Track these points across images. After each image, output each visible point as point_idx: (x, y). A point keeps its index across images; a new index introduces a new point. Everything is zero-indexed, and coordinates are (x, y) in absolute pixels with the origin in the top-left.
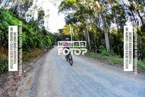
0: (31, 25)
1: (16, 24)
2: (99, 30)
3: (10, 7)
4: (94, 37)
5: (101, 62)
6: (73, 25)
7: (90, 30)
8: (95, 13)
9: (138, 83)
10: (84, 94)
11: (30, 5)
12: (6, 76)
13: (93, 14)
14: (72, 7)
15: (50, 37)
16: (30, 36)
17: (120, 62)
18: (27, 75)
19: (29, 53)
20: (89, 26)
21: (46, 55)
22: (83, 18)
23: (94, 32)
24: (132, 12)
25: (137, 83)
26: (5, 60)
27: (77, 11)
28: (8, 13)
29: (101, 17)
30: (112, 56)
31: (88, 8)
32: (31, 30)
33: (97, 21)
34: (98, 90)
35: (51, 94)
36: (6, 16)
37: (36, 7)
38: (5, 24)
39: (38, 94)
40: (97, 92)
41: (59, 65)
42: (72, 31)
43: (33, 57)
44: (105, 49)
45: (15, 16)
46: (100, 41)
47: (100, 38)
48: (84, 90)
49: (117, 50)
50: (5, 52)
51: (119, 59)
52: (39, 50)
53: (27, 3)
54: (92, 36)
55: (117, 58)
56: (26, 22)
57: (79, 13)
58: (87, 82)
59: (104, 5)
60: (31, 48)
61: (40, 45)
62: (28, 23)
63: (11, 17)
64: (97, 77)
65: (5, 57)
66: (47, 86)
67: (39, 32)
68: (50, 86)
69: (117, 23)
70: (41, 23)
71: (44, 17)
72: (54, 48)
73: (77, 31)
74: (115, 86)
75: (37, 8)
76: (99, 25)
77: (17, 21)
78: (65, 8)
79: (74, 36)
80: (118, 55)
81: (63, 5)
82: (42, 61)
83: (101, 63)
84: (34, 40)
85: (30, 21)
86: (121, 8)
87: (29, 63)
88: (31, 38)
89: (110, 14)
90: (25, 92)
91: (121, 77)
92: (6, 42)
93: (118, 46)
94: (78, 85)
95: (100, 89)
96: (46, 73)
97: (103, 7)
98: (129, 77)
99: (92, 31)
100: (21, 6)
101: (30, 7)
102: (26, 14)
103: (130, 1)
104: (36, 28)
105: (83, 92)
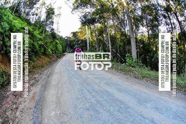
0: (37, 26)
1: (18, 25)
2: (123, 34)
3: (11, 4)
4: (117, 44)
5: (126, 74)
6: (90, 27)
7: (112, 34)
8: (119, 13)
10: (102, 114)
11: (36, 1)
12: (4, 92)
13: (117, 14)
14: (90, 4)
15: (61, 42)
16: (35, 41)
17: (150, 75)
19: (33, 62)
20: (111, 29)
22: (104, 18)
25: (172, 103)
26: (4, 72)
27: (96, 10)
28: (8, 12)
29: (127, 18)
30: (140, 67)
31: (111, 6)
32: (36, 33)
33: (122, 22)
34: (121, 108)
35: (60, 114)
36: (6, 15)
37: (44, 3)
38: (5, 26)
39: (43, 113)
40: (119, 111)
42: (89, 35)
43: (38, 67)
44: (131, 58)
45: (17, 15)
46: (124, 48)
47: (124, 44)
48: (102, 108)
49: (147, 61)
50: (3, 61)
51: (149, 72)
52: (47, 59)
54: (115, 41)
57: (98, 12)
58: (106, 98)
59: (132, 3)
60: (36, 56)
61: (48, 52)
62: (33, 24)
63: (11, 17)
64: (119, 92)
65: (3, 68)
66: (56, 103)
67: (46, 35)
68: (58, 103)
69: (148, 27)
70: (50, 24)
71: (53, 16)
73: (96, 35)
74: (143, 105)
75: (45, 5)
76: (124, 28)
77: (19, 21)
78: (82, 5)
79: (92, 41)
81: (79, 1)
83: (125, 76)
84: (40, 45)
85: (36, 22)
86: (153, 8)
87: (33, 75)
88: (37, 43)
89: (139, 14)
90: (28, 112)
91: (151, 94)
92: (4, 49)
93: (148, 55)
94: (95, 102)
95: (123, 108)
96: (55, 86)
97: (131, 5)
98: (161, 95)
99: (115, 36)
100: (25, 3)
101: (36, 4)
102: (31, 13)
103: (166, 1)
104: (42, 30)
105: (101, 111)
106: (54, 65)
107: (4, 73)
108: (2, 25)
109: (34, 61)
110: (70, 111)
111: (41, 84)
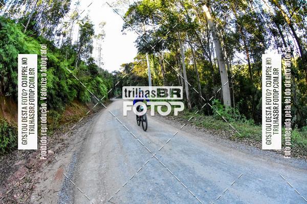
0: (64, 54)
1: (34, 50)
2: (208, 66)
3: (22, 14)
4: (199, 82)
5: (213, 134)
6: (154, 56)
7: (189, 66)
8: (200, 31)
10: (174, 202)
11: (63, 11)
12: (10, 160)
13: (196, 33)
14: (152, 18)
15: (106, 80)
16: (62, 78)
17: (253, 133)
18: (55, 159)
20: (188, 58)
22: (175, 40)
23: (198, 70)
24: (279, 28)
26: (10, 127)
27: (162, 27)
28: (16, 28)
30: (236, 120)
31: (187, 21)
32: (64, 65)
33: (204, 47)
34: (205, 193)
35: (104, 202)
36: (12, 33)
37: (77, 16)
38: (11, 52)
39: (77, 200)
40: (203, 197)
41: (124, 140)
42: (152, 69)
43: (68, 121)
44: (221, 106)
45: (32, 33)
46: (210, 90)
47: (210, 83)
48: (174, 193)
49: (248, 109)
50: (9, 110)
51: (251, 129)
52: (82, 108)
53: (56, 7)
54: (194, 78)
55: (247, 126)
56: (54, 47)
57: (166, 30)
59: (220, 13)
60: (64, 103)
61: (84, 97)
62: (59, 50)
63: (22, 37)
64: (203, 165)
65: (9, 121)
66: (98, 184)
67: (80, 69)
68: (102, 184)
69: (247, 53)
70: (87, 51)
71: (93, 37)
72: (113, 103)
73: (163, 69)
74: (243, 186)
75: (79, 19)
76: (208, 56)
77: (36, 45)
78: (138, 19)
79: (156, 79)
80: (248, 118)
81: (134, 13)
82: (87, 130)
83: (213, 137)
84: (71, 85)
85: (64, 46)
86: (255, 19)
87: (59, 135)
88: (65, 81)
89: (232, 32)
90: (51, 196)
91: (255, 166)
92: (11, 89)
93: (249, 99)
94: (163, 183)
95: (210, 192)
96: (95, 155)
97: (218, 17)
98: (273, 167)
99: (194, 69)
100: (45, 14)
101: (62, 16)
102: (55, 31)
103: (276, 5)
104: (75, 60)
105: (174, 198)
106: (95, 118)
107: (10, 130)
108: (7, 50)
109: (60, 112)
110: (121, 198)
111: (73, 150)
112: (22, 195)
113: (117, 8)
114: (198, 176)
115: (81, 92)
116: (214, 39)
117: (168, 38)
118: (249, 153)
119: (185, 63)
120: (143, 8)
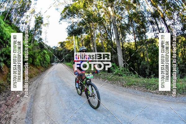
3: (4, 9)
5: (112, 83)
6: (78, 37)
7: (98, 44)
8: (106, 22)
9: (163, 107)
10: (89, 123)
11: (26, 9)
17: (137, 82)
18: (21, 100)
20: (98, 39)
21: (43, 76)
23: (104, 46)
27: (83, 20)
30: (127, 75)
33: (108, 31)
34: (107, 118)
37: (34, 12)
40: (106, 120)
41: (59, 88)
42: (76, 45)
44: (117, 67)
45: (8, 22)
48: (89, 118)
51: (136, 80)
52: (35, 69)
53: (23, 6)
56: (20, 31)
57: (85, 22)
59: (119, 11)
61: (36, 63)
63: (3, 24)
64: (106, 102)
67: (34, 45)
69: (134, 35)
70: (38, 34)
71: (42, 25)
73: (83, 45)
74: (131, 113)
75: (35, 14)
76: (110, 37)
77: (10, 29)
80: (134, 74)
81: (67, 11)
82: (38, 83)
83: (112, 85)
86: (140, 15)
89: (126, 23)
90: (21, 122)
91: (139, 101)
93: (136, 62)
96: (43, 98)
97: (118, 14)
98: (150, 101)
99: (101, 45)
100: (16, 9)
101: (26, 12)
102: (21, 21)
103: (154, 6)
104: (31, 39)
105: (88, 121)
111: (30, 95)
112: (5, 121)
113: (58, 7)
114: (103, 108)
115: (34, 59)
116: (114, 27)
117: (86, 27)
118: (134, 94)
119: (96, 42)
120: (73, 8)
